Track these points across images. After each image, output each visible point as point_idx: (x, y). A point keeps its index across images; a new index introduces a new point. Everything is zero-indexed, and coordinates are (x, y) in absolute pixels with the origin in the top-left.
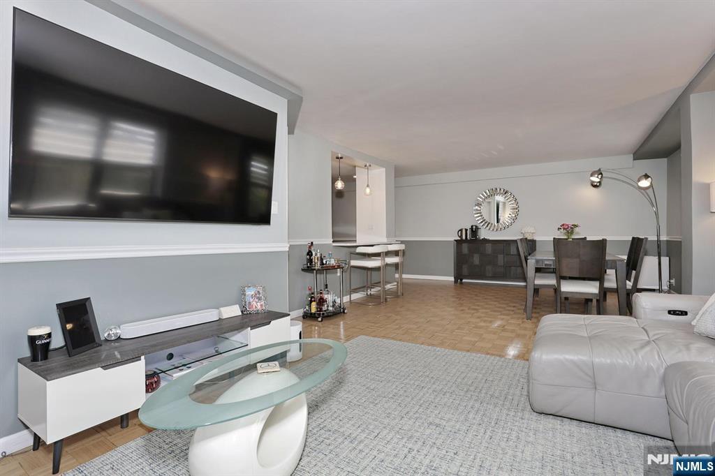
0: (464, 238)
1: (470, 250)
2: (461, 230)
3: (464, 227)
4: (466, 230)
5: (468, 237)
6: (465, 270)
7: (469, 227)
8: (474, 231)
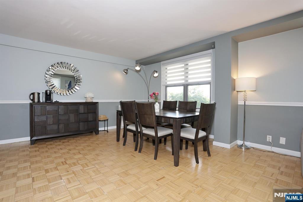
2: (33, 94)
3: (36, 91)
4: (39, 94)
5: (41, 100)
7: (42, 91)
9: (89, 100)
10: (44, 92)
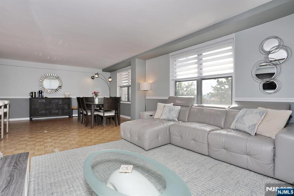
0: (34, 97)
2: (32, 93)
4: (35, 93)
5: (36, 96)
9: (67, 97)
10: (38, 92)
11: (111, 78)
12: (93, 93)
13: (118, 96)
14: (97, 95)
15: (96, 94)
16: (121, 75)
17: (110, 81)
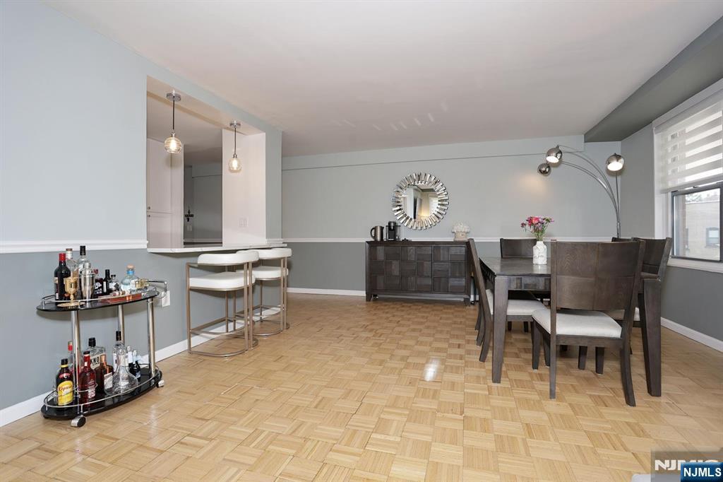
0: (379, 238)
1: (387, 255)
2: (375, 229)
3: (379, 225)
4: (382, 228)
5: (384, 237)
6: (381, 282)
7: (385, 224)
8: (393, 228)
9: (461, 238)
11: (618, 157)
12: (523, 225)
13: (659, 235)
14: (543, 231)
15: (537, 226)
16: (673, 137)
17: (616, 174)
